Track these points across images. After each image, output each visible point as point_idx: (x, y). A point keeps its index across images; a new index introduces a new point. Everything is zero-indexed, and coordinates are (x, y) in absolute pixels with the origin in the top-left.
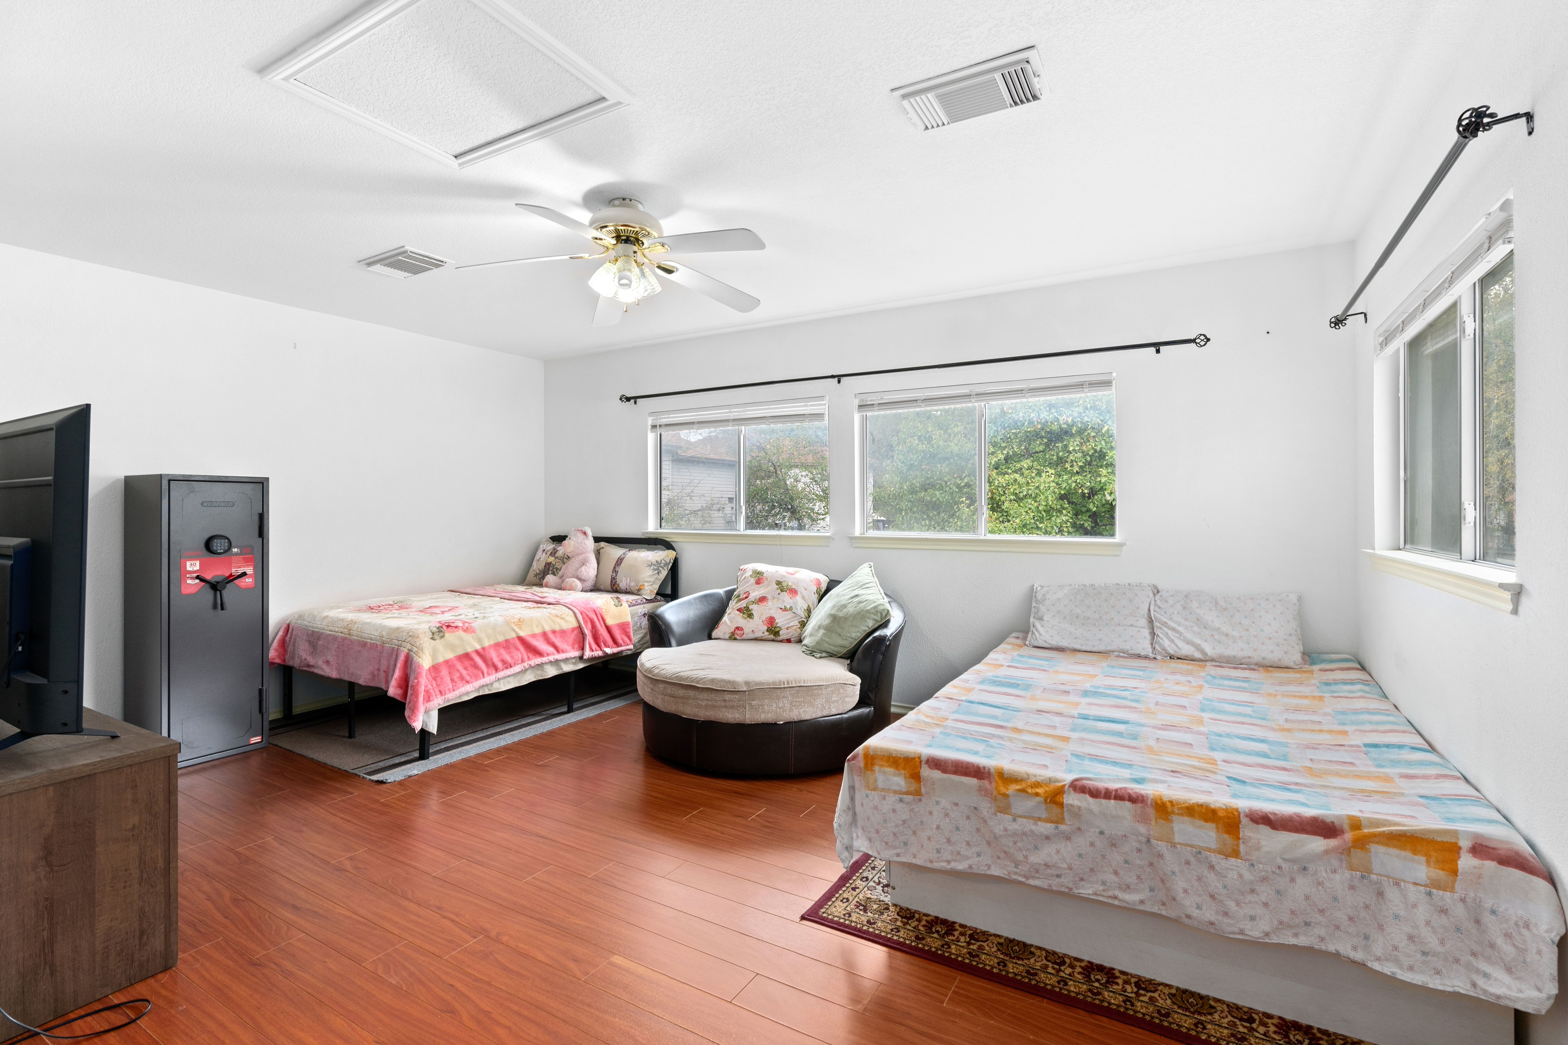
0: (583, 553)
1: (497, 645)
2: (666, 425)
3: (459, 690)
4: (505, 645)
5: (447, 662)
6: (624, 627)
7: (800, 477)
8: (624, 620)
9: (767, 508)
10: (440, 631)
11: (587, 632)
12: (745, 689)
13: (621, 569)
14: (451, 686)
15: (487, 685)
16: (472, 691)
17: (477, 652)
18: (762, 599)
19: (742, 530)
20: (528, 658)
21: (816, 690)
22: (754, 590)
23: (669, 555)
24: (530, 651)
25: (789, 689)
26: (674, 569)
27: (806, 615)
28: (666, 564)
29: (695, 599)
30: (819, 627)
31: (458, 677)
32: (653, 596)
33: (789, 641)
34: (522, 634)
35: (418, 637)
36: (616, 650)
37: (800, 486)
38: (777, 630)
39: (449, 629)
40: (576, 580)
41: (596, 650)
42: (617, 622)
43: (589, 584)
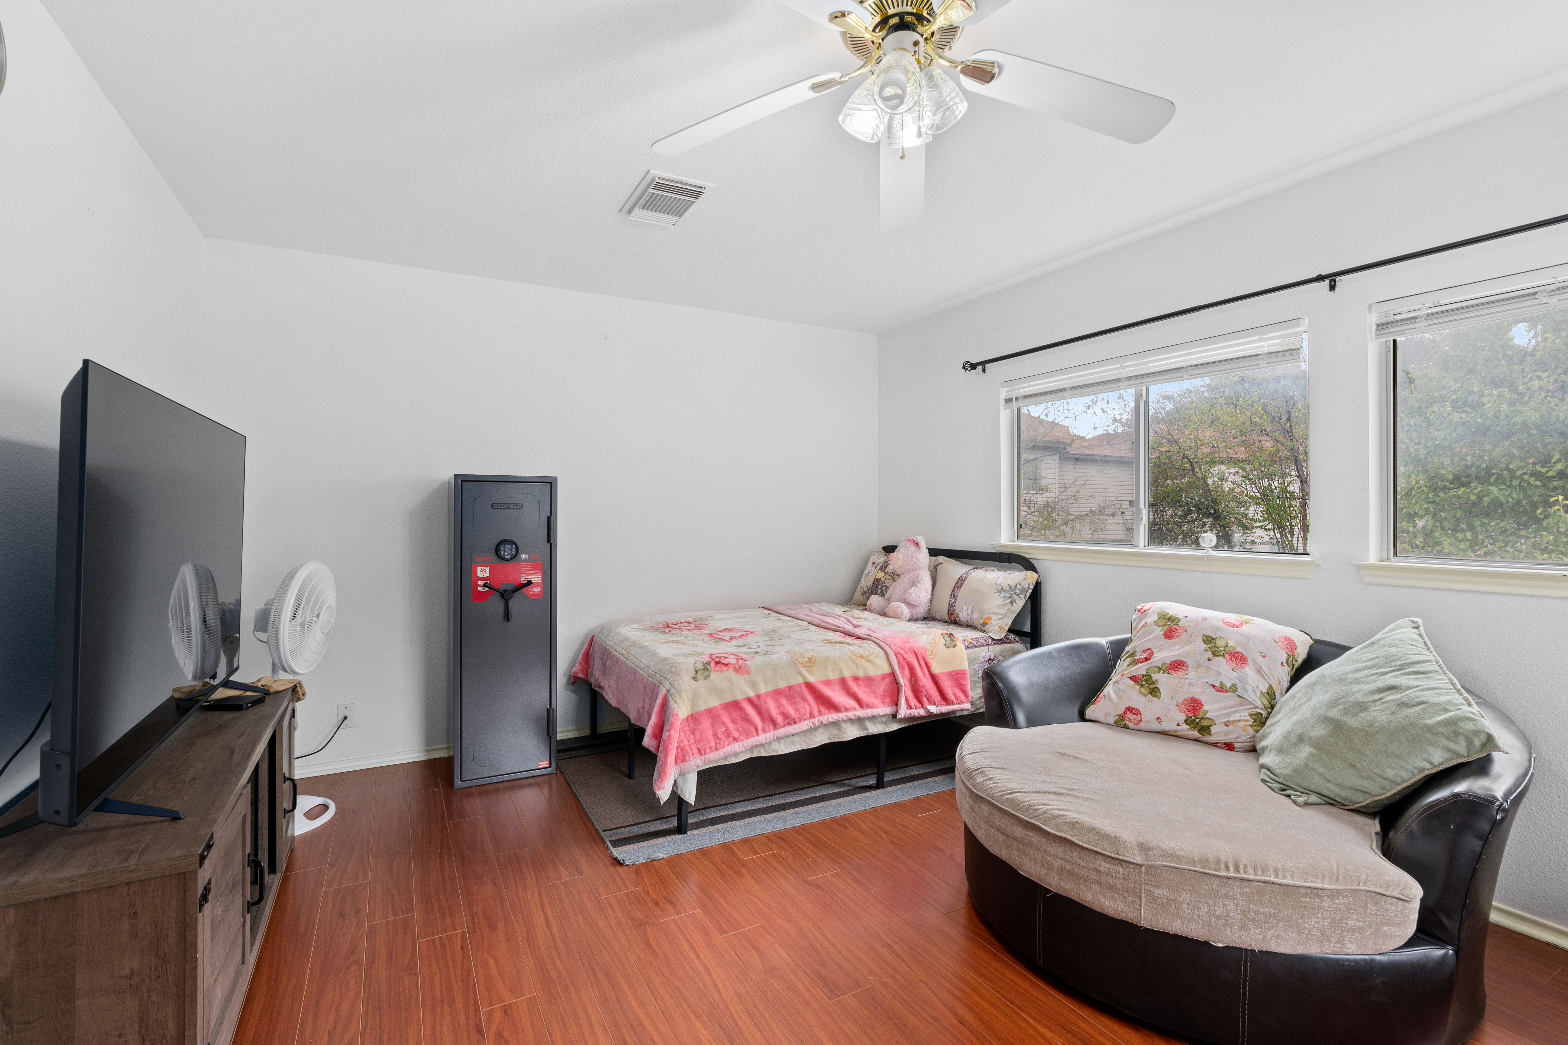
0: (914, 569)
1: (777, 693)
2: (1025, 397)
3: (724, 750)
4: (787, 693)
5: (710, 712)
6: (957, 677)
7: (1227, 475)
8: (957, 668)
9: (1180, 513)
10: (705, 669)
11: (903, 681)
12: (1138, 859)
13: (961, 594)
14: (713, 744)
15: (763, 745)
16: (741, 752)
17: (750, 700)
18: (1177, 666)
19: (1141, 544)
20: (820, 712)
21: (1306, 895)
22: (1161, 648)
23: (1027, 579)
24: (822, 704)
25: (1238, 883)
26: (1036, 597)
27: (1266, 702)
28: (1024, 591)
29: (1060, 651)
30: (1301, 739)
31: (723, 733)
32: (1003, 635)
33: (1229, 747)
34: (811, 679)
35: (678, 675)
36: (945, 709)
37: (1227, 486)
38: (1206, 723)
39: (718, 668)
40: (902, 605)
41: (916, 708)
42: (948, 670)
43: (921, 611)
